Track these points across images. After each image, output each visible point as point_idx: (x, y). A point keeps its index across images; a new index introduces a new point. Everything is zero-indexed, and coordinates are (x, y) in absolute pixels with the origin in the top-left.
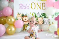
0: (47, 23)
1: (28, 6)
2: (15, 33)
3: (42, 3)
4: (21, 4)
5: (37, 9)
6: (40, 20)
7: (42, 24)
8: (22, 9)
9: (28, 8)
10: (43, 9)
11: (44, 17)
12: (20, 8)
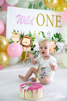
0: (62, 51)
1: (32, 20)
2: (8, 65)
3: (57, 16)
4: (20, 15)
5: (47, 26)
6: (51, 45)
7: (53, 52)
8: (21, 24)
9: (31, 23)
10: (57, 26)
11: (59, 41)
12: (18, 23)
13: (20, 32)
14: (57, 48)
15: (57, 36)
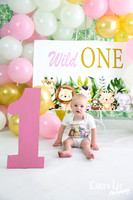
0: (125, 108)
1: (74, 59)
3: (115, 50)
4: (54, 53)
5: (99, 66)
6: (106, 98)
7: (111, 109)
8: (56, 66)
9: (73, 63)
10: (115, 67)
12: (51, 65)
13: (54, 80)
14: (115, 104)
15: (117, 83)
